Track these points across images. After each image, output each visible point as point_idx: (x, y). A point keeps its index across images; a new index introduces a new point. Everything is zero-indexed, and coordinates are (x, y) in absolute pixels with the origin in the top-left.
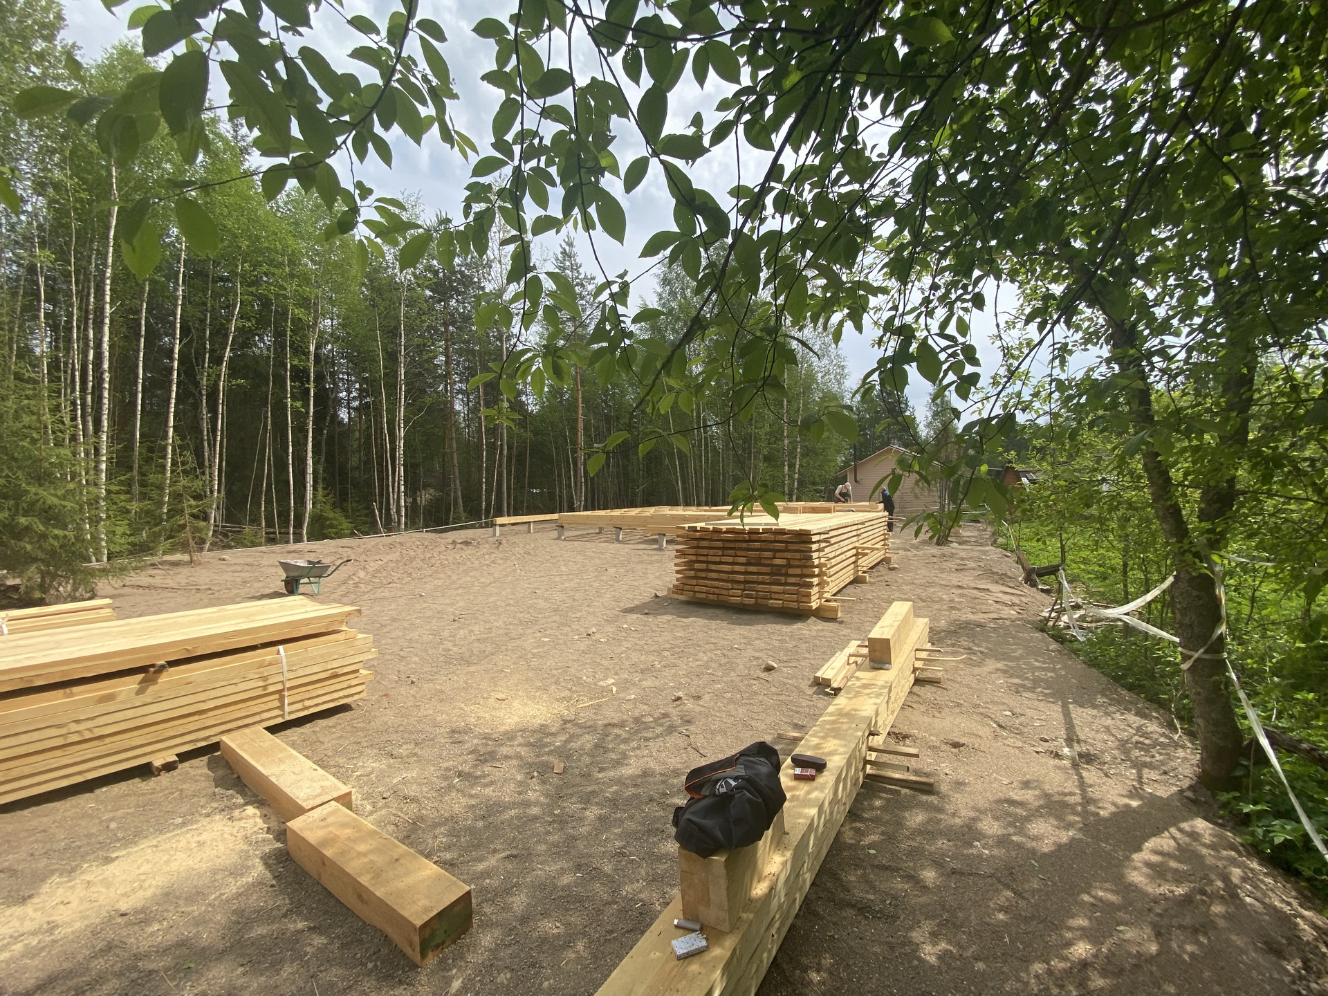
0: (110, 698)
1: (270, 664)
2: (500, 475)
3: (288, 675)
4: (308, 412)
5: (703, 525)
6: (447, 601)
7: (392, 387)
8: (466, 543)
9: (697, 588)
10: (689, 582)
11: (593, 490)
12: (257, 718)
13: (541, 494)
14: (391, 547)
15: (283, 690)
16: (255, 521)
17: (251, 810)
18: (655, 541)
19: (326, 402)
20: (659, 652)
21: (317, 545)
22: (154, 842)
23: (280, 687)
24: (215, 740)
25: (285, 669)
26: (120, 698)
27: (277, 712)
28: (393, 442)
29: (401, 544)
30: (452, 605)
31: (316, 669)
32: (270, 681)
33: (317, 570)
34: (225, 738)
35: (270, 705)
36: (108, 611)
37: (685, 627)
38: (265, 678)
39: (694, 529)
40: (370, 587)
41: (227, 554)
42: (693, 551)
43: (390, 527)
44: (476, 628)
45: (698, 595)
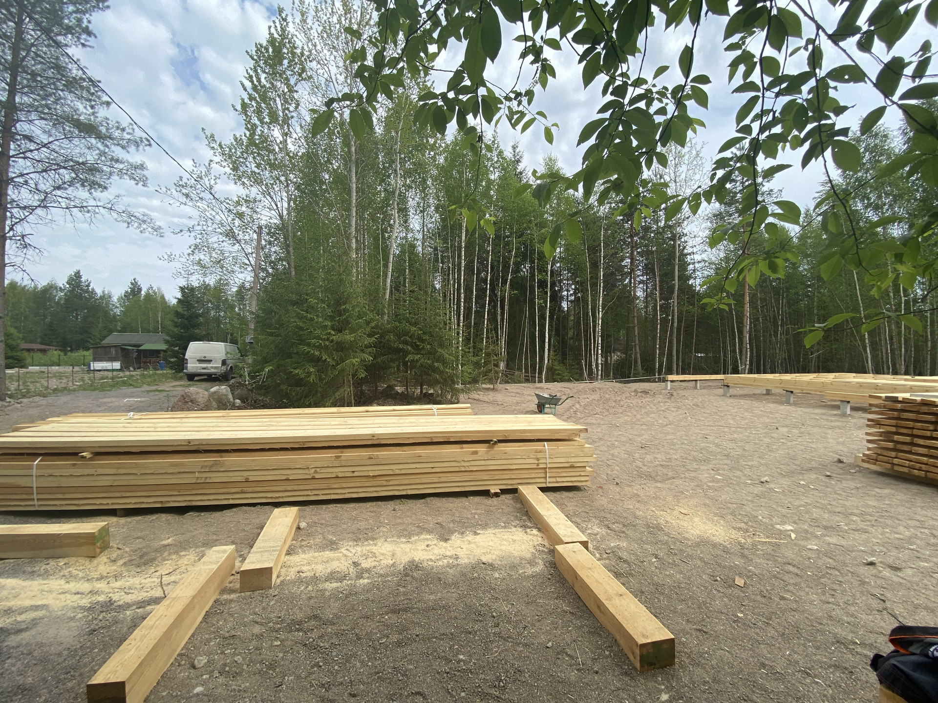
0: (475, 453)
1: (540, 452)
2: (671, 342)
3: (548, 461)
4: (546, 306)
5: (907, 395)
6: (635, 433)
7: (594, 285)
8: (645, 392)
9: (896, 461)
10: (885, 453)
11: (758, 356)
12: (533, 481)
13: (706, 358)
14: (593, 390)
15: (546, 468)
16: (520, 369)
17: (535, 532)
18: (837, 407)
19: (556, 298)
20: (846, 515)
21: (550, 385)
22: (494, 532)
23: (544, 466)
24: (515, 487)
25: (547, 457)
26: (480, 454)
27: (543, 480)
28: (594, 321)
29: (600, 389)
30: (640, 436)
31: (562, 460)
32: (540, 461)
33: (554, 401)
34: (520, 487)
35: (540, 475)
36: (469, 411)
37: (881, 498)
38: (538, 459)
39: (895, 400)
40: (583, 415)
41: (508, 386)
42: (893, 422)
43: (592, 377)
44: (658, 456)
45: (896, 468)
